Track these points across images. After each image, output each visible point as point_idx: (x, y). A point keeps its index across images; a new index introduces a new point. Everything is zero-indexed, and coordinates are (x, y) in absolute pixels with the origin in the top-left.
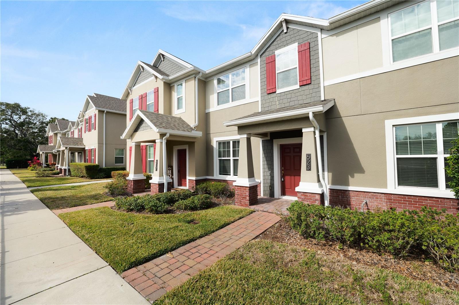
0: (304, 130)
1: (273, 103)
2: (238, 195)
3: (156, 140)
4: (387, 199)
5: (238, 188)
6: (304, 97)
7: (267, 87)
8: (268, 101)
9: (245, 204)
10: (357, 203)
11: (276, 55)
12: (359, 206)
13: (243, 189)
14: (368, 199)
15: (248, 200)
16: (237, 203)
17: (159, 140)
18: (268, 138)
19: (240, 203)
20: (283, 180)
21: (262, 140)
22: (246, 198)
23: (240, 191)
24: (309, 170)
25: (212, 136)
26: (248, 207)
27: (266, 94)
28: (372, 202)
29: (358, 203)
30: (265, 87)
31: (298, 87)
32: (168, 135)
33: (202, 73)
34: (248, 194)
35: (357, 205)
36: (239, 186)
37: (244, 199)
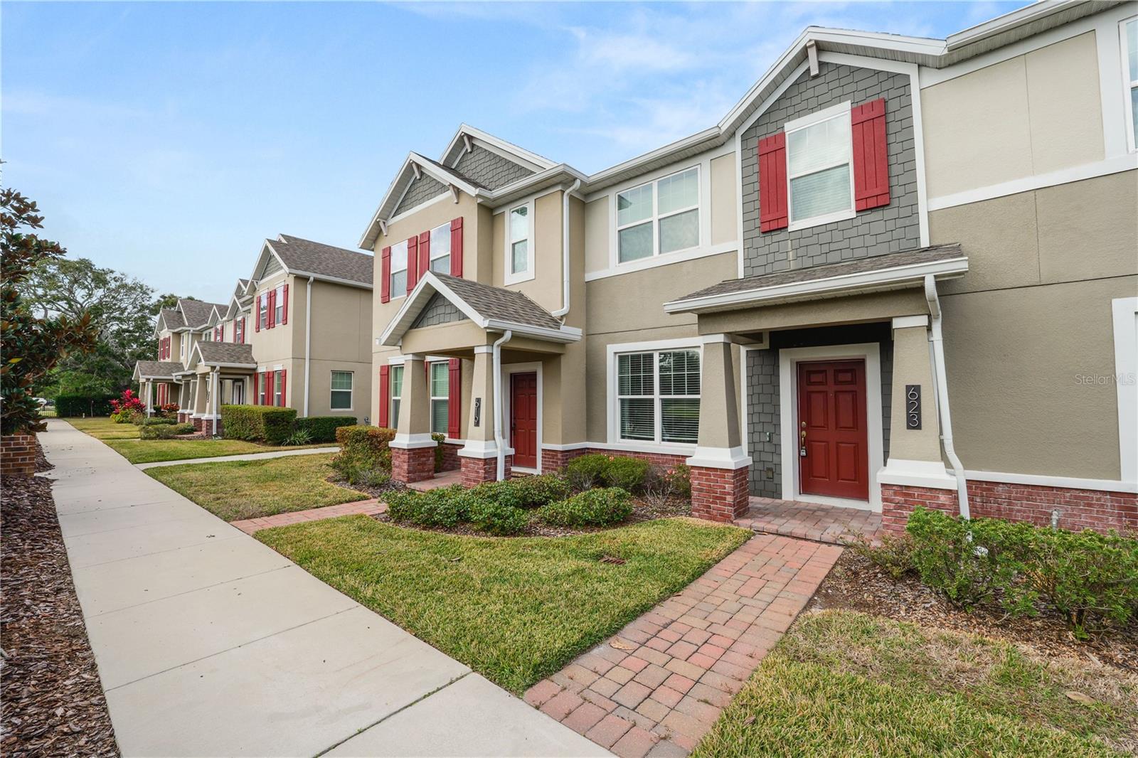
0: (897, 324)
1: (783, 256)
2: (701, 490)
3: (475, 348)
4: (1121, 508)
5: (699, 474)
6: (870, 240)
7: (762, 215)
8: (766, 250)
9: (722, 515)
10: (1028, 517)
11: (787, 134)
13: (715, 475)
14: (1062, 507)
15: (730, 505)
16: (698, 511)
17: (485, 347)
18: (765, 345)
19: (707, 512)
20: (804, 453)
21: (747, 351)
22: (725, 499)
23: (707, 480)
24: (914, 428)
25: (601, 339)
26: (732, 522)
27: (757, 232)
28: (1075, 515)
29: (1033, 517)
30: (756, 214)
31: (854, 215)
32: (508, 335)
33: (581, 180)
34: (729, 488)
36: (702, 468)
37: (718, 501)
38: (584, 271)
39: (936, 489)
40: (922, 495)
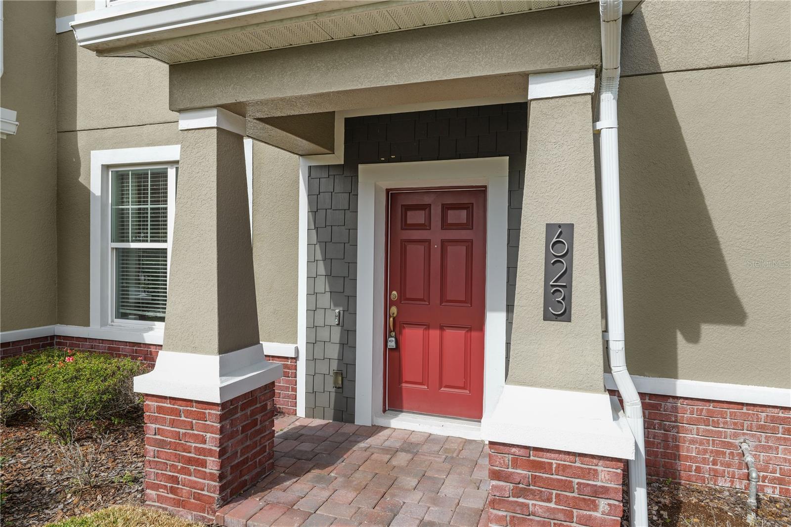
0: (537, 90)
2: (161, 444)
5: (160, 410)
9: (198, 497)
10: (705, 451)
12: (715, 463)
14: (753, 436)
15: (211, 477)
16: (156, 487)
18: (338, 154)
19: (173, 490)
20: (392, 344)
21: (310, 167)
22: (204, 464)
23: (173, 423)
24: (558, 317)
25: (82, 139)
26: (216, 513)
28: (770, 447)
29: (712, 452)
34: (212, 441)
35: (705, 461)
36: (165, 398)
37: (192, 468)
39: (593, 457)
40: (565, 467)
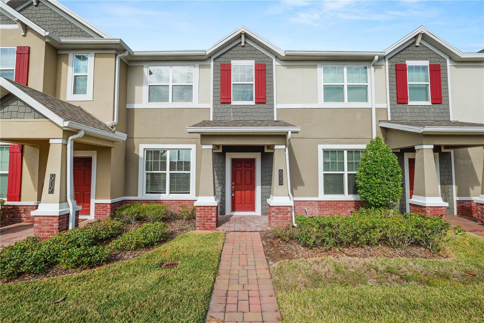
0: (276, 147)
1: (228, 114)
2: (200, 217)
3: (51, 140)
4: (319, 205)
5: (200, 209)
6: (259, 115)
7: (221, 95)
8: (222, 110)
9: (210, 227)
11: (232, 65)
12: (301, 213)
13: (207, 209)
14: (306, 207)
15: (214, 222)
16: (199, 227)
17: (61, 140)
18: (220, 151)
19: (203, 227)
20: (233, 195)
22: (212, 219)
23: (204, 212)
24: (281, 185)
25: (136, 141)
26: (215, 230)
27: (219, 102)
28: (309, 209)
30: (219, 94)
31: (254, 104)
32: (81, 134)
33: (129, 52)
34: (214, 214)
35: (299, 213)
36: (202, 206)
37: (209, 221)
38: (126, 103)
40: (283, 209)
